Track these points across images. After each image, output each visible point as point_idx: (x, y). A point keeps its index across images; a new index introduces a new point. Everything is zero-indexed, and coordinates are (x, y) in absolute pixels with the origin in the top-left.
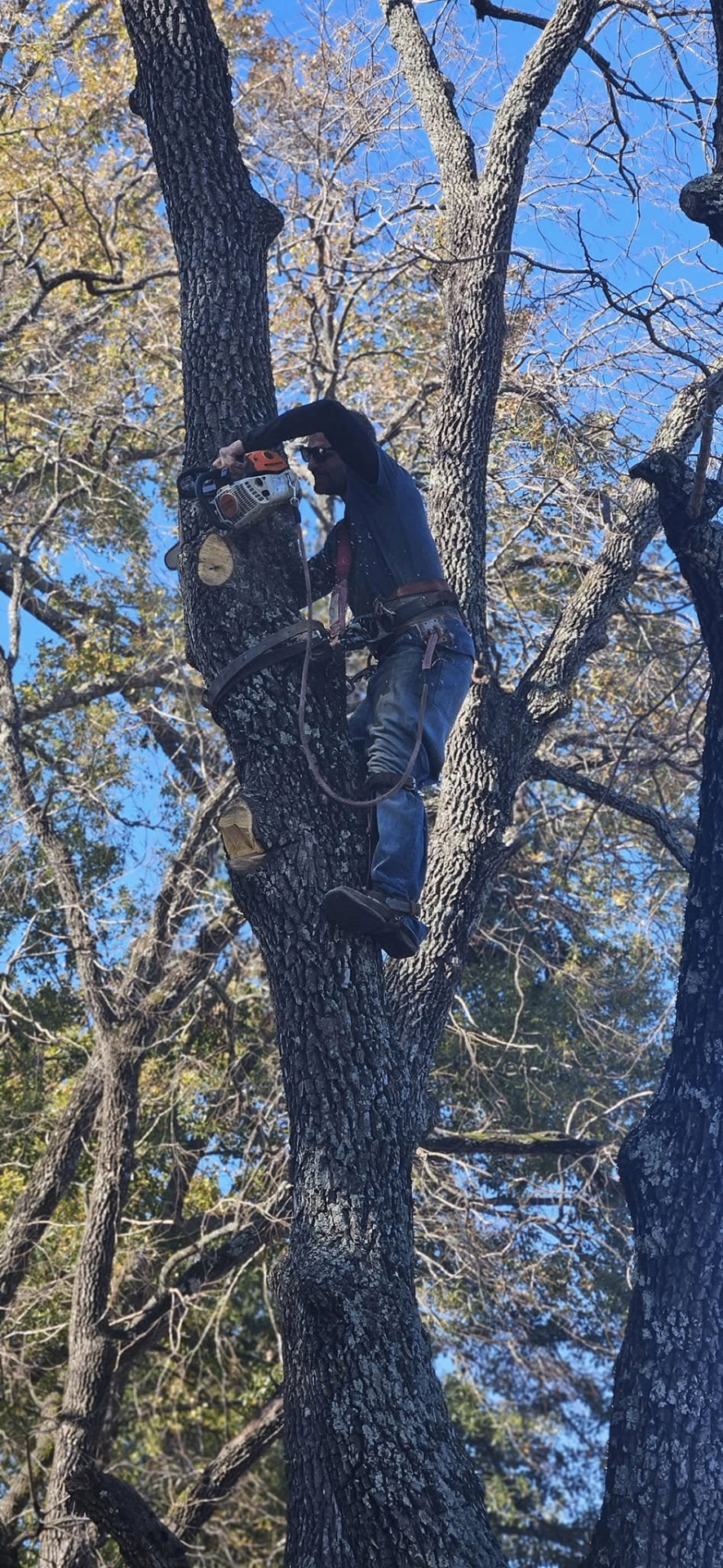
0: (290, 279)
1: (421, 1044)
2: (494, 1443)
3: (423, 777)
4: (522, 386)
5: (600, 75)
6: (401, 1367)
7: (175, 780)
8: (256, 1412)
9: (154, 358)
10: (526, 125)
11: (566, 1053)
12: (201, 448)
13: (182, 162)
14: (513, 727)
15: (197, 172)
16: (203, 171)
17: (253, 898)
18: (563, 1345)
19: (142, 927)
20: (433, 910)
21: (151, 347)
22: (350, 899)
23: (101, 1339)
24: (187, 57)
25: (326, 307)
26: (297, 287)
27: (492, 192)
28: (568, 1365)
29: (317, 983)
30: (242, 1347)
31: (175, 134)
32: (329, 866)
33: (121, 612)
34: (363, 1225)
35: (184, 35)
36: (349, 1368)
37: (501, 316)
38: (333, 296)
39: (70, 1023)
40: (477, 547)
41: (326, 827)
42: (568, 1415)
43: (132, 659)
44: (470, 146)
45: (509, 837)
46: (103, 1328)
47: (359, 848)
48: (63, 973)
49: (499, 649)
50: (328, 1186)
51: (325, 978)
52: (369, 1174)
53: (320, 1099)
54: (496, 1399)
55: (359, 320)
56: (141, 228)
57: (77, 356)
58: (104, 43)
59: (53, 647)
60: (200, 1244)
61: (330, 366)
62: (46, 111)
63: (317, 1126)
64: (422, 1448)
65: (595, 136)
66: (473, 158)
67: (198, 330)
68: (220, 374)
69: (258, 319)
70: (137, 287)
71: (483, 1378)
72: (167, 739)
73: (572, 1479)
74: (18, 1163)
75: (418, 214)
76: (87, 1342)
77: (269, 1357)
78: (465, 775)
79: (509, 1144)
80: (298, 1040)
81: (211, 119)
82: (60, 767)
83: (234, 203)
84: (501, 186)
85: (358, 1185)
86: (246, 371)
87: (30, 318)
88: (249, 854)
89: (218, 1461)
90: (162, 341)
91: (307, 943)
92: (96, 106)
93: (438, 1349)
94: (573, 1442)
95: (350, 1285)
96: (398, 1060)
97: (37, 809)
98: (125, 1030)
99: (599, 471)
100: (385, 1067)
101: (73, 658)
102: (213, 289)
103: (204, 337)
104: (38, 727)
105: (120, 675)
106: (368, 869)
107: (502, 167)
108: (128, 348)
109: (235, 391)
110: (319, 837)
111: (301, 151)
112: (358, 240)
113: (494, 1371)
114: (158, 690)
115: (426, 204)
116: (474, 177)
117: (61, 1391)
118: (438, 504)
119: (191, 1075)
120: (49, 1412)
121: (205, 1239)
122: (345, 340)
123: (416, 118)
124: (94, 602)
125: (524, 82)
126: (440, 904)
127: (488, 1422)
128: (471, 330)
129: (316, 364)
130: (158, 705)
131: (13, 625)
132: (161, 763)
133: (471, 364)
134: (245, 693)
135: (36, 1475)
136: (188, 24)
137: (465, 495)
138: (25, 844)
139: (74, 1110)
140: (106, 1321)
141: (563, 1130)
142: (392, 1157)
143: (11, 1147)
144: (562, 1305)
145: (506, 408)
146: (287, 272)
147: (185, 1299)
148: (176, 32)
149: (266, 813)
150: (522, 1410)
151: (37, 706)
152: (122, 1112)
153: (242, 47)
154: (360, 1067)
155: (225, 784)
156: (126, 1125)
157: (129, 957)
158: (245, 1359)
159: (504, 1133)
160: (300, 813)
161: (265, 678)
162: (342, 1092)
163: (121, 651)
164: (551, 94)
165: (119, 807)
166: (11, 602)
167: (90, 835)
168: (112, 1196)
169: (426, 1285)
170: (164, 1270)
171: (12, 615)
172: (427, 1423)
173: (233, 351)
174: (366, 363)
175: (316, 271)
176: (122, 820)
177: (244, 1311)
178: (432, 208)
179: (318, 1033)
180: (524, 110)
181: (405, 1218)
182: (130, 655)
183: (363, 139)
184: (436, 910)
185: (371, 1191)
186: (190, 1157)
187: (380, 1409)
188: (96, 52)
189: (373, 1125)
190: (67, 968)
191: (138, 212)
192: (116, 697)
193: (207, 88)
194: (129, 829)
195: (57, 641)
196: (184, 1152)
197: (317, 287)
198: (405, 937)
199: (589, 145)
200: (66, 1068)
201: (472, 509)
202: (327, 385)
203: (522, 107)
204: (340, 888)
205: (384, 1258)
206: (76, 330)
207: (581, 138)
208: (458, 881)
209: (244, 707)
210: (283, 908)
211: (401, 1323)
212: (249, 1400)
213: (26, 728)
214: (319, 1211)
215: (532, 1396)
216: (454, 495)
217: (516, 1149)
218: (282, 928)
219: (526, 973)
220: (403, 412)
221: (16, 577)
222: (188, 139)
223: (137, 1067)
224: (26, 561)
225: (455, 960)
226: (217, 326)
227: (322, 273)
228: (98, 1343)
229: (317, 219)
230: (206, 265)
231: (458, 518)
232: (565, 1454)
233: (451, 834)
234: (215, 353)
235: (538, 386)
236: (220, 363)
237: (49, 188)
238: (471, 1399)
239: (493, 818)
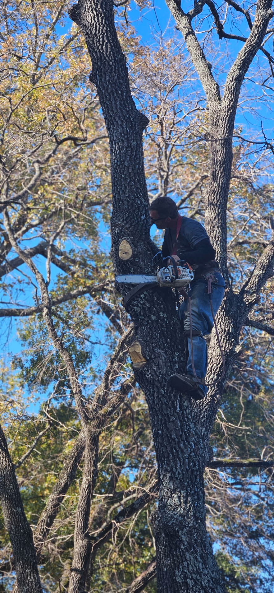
0: (150, 137)
1: (206, 428)
2: (236, 577)
3: (206, 331)
4: (239, 176)
5: (267, 58)
6: (201, 557)
7: (110, 326)
8: (145, 567)
9: (99, 168)
10: (239, 80)
11: (260, 428)
12: (119, 207)
13: (110, 100)
14: (239, 308)
15: (116, 104)
16: (118, 103)
17: (142, 379)
18: (262, 538)
19: (99, 383)
20: (209, 378)
21: (98, 164)
22: (179, 379)
23: (86, 540)
24: (111, 61)
25: (164, 147)
26: (153, 140)
27: (226, 105)
28: (264, 546)
29: (167, 410)
30: (139, 541)
31: (107, 90)
32: (171, 365)
33: (88, 262)
34: (186, 502)
35: (110, 52)
36: (182, 557)
37: (231, 151)
38: (166, 144)
39: (72, 419)
40: (224, 240)
41: (169, 351)
42: (264, 565)
43: (93, 281)
44: (218, 88)
45: (238, 349)
46: (87, 536)
47: (182, 359)
48: (69, 400)
49: (232, 275)
50: (172, 488)
51: (170, 408)
52: (188, 482)
53: (169, 454)
54: (236, 559)
55: (177, 152)
56: (93, 118)
57: (70, 167)
58: (78, 49)
59: (63, 276)
60: (122, 502)
61: (166, 169)
62: (57, 77)
63: (168, 464)
64: (210, 588)
65: (265, 81)
66: (219, 92)
67: (117, 163)
68: (126, 179)
69: (139, 158)
70: (93, 142)
71: (231, 551)
72: (107, 311)
73: (266, 590)
74: (53, 472)
75: (198, 112)
76: (81, 542)
77: (150, 544)
78: (221, 326)
79: (240, 464)
80: (160, 432)
81: (120, 84)
82: (66, 322)
83: (130, 115)
84: (230, 102)
85: (184, 487)
86: (135, 178)
87: (53, 155)
88: (140, 362)
89: (131, 586)
90: (102, 161)
91: (163, 395)
92: (76, 74)
93: (214, 541)
94: (266, 575)
95: (181, 525)
96: (198, 438)
97: (58, 340)
98: (93, 423)
99: (269, 206)
100: (193, 442)
101: (70, 281)
102: (123, 147)
103: (119, 165)
104: (58, 307)
105: (89, 287)
106: (185, 366)
107: (230, 95)
108: (89, 164)
109: (131, 186)
110: (167, 355)
111: (154, 90)
112: (175, 122)
113: (235, 549)
114: (103, 292)
115: (201, 108)
116: (219, 99)
117: (72, 559)
118: (208, 223)
119: (119, 438)
120: (67, 567)
121: (125, 500)
122: (171, 159)
123: (197, 76)
124: (78, 259)
125: (238, 63)
126: (212, 375)
127: (234, 569)
128: (220, 157)
129: (161, 169)
130: (103, 298)
131: (48, 270)
132: (106, 320)
133: (220, 170)
134: (138, 301)
135: (62, 591)
136: (111, 48)
137: (219, 220)
138: (54, 352)
139: (75, 453)
140: (88, 533)
141: (260, 457)
142: (196, 476)
143: (51, 466)
144: (261, 523)
145: (233, 184)
146: (149, 135)
147: (118, 525)
148: (107, 51)
149: (146, 346)
150: (246, 564)
151: (57, 299)
152: (92, 454)
153: (131, 50)
154: (184, 442)
155: (129, 329)
156: (94, 459)
157: (94, 393)
158: (140, 545)
159: (238, 459)
160: (159, 346)
161: (145, 295)
162: (177, 451)
163: (89, 278)
164: (248, 67)
165: (89, 337)
166: (47, 261)
167: (78, 348)
168: (89, 486)
169: (209, 516)
170: (109, 512)
171: (47, 267)
172: (212, 578)
173: (130, 171)
174: (180, 168)
175: (160, 134)
176: (90, 342)
177: (140, 527)
178: (204, 109)
179: (168, 429)
180: (238, 74)
181: (202, 499)
182: (92, 279)
183: (178, 84)
184: (211, 377)
185: (189, 489)
186: (118, 469)
187: (194, 573)
188: (75, 53)
189: (189, 463)
190: (70, 398)
191: (92, 112)
192: (88, 295)
193: (119, 72)
194: (93, 345)
195: (64, 274)
196: (116, 467)
197: (161, 140)
198: (200, 393)
199: (263, 85)
200: (71, 436)
201: (221, 225)
202: (165, 177)
203: (237, 72)
204: (175, 374)
205: (194, 515)
206: (70, 158)
207: (260, 82)
208: (219, 366)
209: (138, 306)
210: (154, 382)
211: (201, 540)
212: (142, 561)
213: (53, 308)
214: (169, 497)
215: (250, 558)
216: (214, 220)
217: (242, 465)
218: (153, 389)
219: (244, 397)
220: (194, 186)
221: (49, 252)
222: (112, 91)
223: (98, 436)
224: (53, 246)
225: (218, 396)
226: (124, 161)
227: (162, 135)
228: (85, 542)
229: (160, 115)
230: (119, 139)
231: (216, 229)
232: (263, 580)
233: (216, 348)
234: (124, 171)
235: (245, 175)
236: (125, 175)
237: (59, 105)
238: (227, 561)
239: (232, 342)
